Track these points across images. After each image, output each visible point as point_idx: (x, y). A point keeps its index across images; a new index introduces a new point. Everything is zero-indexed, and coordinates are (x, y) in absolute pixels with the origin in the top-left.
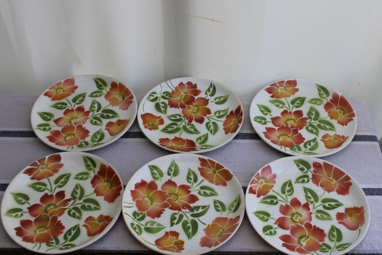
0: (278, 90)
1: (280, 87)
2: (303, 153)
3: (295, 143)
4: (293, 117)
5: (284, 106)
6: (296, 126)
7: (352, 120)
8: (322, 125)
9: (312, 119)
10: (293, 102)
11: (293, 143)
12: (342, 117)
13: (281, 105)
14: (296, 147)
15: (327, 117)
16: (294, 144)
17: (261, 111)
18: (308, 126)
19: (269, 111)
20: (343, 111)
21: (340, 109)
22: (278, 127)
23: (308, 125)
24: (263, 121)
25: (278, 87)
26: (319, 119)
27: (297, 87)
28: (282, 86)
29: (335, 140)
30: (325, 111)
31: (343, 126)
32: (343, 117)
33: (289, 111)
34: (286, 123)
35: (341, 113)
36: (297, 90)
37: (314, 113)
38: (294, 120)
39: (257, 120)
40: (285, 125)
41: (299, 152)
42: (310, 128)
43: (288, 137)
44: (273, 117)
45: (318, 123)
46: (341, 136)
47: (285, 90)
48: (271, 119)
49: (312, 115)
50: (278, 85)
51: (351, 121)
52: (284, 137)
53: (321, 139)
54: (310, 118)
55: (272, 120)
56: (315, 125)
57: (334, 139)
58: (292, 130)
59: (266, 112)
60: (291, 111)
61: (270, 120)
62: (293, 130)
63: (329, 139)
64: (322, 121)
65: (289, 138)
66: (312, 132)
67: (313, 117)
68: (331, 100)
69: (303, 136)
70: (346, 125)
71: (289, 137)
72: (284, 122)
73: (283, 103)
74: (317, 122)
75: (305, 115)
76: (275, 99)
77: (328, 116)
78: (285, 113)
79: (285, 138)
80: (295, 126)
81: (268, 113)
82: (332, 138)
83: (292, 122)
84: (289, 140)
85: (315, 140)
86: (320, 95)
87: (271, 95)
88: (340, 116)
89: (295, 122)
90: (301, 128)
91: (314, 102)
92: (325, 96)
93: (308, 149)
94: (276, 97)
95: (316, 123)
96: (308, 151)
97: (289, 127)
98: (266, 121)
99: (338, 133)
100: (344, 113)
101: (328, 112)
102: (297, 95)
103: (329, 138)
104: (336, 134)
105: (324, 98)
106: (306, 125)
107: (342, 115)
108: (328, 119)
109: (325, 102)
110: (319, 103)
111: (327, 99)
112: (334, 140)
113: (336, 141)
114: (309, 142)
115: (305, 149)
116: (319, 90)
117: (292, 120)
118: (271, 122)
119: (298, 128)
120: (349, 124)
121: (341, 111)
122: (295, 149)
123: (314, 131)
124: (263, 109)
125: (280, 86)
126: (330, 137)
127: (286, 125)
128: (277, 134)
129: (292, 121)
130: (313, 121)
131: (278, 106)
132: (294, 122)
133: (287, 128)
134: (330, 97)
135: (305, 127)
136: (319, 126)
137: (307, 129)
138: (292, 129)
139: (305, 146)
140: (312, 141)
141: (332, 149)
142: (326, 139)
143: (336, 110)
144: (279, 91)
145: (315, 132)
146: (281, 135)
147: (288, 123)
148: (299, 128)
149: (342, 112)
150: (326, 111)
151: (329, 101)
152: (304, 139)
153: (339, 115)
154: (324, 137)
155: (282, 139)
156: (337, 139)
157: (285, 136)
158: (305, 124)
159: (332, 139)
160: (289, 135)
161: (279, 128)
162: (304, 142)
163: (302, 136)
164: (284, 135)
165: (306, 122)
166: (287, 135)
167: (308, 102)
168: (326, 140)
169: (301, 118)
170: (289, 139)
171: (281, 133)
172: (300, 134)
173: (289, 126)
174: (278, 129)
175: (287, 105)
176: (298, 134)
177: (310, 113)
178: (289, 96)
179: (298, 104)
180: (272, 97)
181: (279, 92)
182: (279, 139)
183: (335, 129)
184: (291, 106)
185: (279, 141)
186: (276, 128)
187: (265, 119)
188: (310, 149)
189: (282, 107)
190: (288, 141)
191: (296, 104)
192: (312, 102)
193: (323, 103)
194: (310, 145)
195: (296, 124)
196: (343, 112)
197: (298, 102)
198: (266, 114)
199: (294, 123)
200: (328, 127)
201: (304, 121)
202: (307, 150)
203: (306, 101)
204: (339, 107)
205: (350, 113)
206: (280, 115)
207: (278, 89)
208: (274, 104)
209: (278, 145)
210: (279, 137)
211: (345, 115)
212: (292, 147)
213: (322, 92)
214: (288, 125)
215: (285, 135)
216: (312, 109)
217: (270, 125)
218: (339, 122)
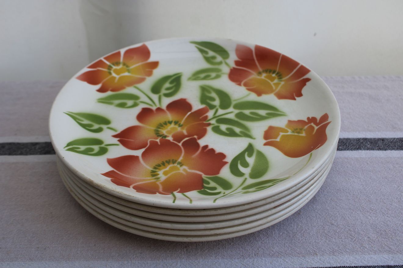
0: (110, 73)
1: (114, 67)
2: (240, 190)
3: (206, 174)
4: (170, 116)
5: (138, 101)
6: (187, 132)
7: (308, 80)
8: (247, 112)
9: (218, 107)
10: (156, 89)
11: (201, 175)
12: (280, 86)
13: (130, 103)
14: (212, 184)
15: (247, 95)
16: (204, 176)
17: (84, 126)
18: (216, 124)
19: (105, 121)
20: (274, 72)
21: (266, 71)
22: (143, 150)
23: (213, 122)
24: (96, 148)
25: (110, 68)
26: (234, 103)
27: (152, 59)
28: (118, 64)
29: (299, 133)
30: (238, 87)
31: (295, 99)
32: (283, 83)
33: (154, 108)
34: (158, 134)
35: (272, 79)
36: (155, 65)
37: (214, 95)
38: (176, 123)
39: (79, 148)
40: (158, 140)
41: (227, 192)
42: (223, 127)
43: (179, 166)
44: (119, 131)
45: (237, 111)
46: (306, 120)
47: (129, 71)
48: (115, 136)
49: (213, 99)
50: (108, 63)
51: (308, 83)
52: (167, 169)
53: (265, 141)
54: (212, 107)
55: (118, 139)
56: (232, 116)
57: (293, 132)
58: (180, 144)
59: (96, 126)
60: (158, 106)
61: (115, 141)
62: (183, 145)
63: (283, 136)
64: (241, 105)
65: (181, 166)
66: (231, 134)
67: (217, 103)
68: (237, 63)
69: (218, 150)
70: (300, 95)
71: (181, 164)
72: (153, 134)
73: (134, 97)
74: (231, 109)
75: (197, 106)
76: (109, 93)
77: (247, 92)
78: (145, 114)
79: (172, 169)
80: (185, 132)
81: (104, 127)
82: (287, 132)
83: (173, 128)
84: (185, 170)
85: (250, 149)
86: (208, 60)
87: (98, 86)
88: (274, 84)
89: (180, 126)
90: (202, 134)
91: (202, 75)
92: (219, 59)
93: (247, 176)
94: (111, 89)
95: (231, 113)
96: (250, 181)
97: (169, 141)
98: (103, 146)
99: (295, 118)
100: (280, 76)
101: (245, 85)
102: (158, 73)
103: (282, 134)
104: (290, 122)
105: (220, 63)
106: (209, 124)
107: (276, 81)
108: (253, 97)
109: (226, 70)
110: (213, 75)
111: (227, 64)
112: (296, 134)
113: (303, 134)
114: (240, 158)
115: (240, 180)
116: (202, 51)
117: (170, 123)
118: (118, 143)
119: (196, 137)
120: (304, 91)
121: (271, 74)
122: (215, 189)
123: (237, 130)
124: (86, 122)
125: (114, 64)
126: (282, 132)
127: (160, 138)
128: (146, 166)
129: (172, 125)
130: (221, 112)
131: (122, 105)
132: (177, 126)
133: (166, 144)
134: (233, 57)
135: (209, 129)
136: (240, 116)
137: (217, 130)
138: (179, 142)
139: (235, 171)
140: (246, 153)
141: (308, 155)
142: (276, 138)
143: (259, 77)
144: (114, 75)
145: (241, 132)
146: (159, 166)
147: (164, 132)
148: (196, 135)
149: (274, 75)
150: (240, 85)
151: (233, 65)
152: (222, 156)
153: (272, 83)
154: (269, 134)
155: (165, 173)
156: (301, 129)
157: (171, 165)
158: (205, 122)
159: (290, 133)
160: (180, 159)
161: (146, 150)
162: (226, 163)
163: (212, 150)
164: (166, 164)
165: (207, 117)
166: (174, 162)
167: (189, 79)
168: (278, 139)
169: (189, 113)
170: (184, 167)
171: (155, 160)
172: (206, 146)
173: (170, 138)
174: (144, 154)
175: (144, 98)
176: (200, 150)
177: (204, 99)
178: (142, 80)
179: (168, 89)
180: (101, 90)
181: (114, 78)
182: (158, 178)
183: (281, 112)
184: (155, 97)
185: (158, 183)
186: (138, 153)
187: (98, 142)
188: (253, 175)
189: (135, 105)
190: (184, 173)
191: (163, 91)
192: (198, 77)
193: (224, 74)
194: (246, 165)
195: (185, 128)
196: (276, 74)
197: (167, 85)
198: (99, 130)
199: (179, 129)
200: (263, 112)
201: (201, 118)
202: (246, 179)
203: (184, 80)
204: (261, 69)
205: (293, 70)
206: (136, 123)
207: (112, 72)
208: (111, 104)
209: (160, 193)
210: (154, 174)
211: (284, 79)
212: (203, 187)
213: (211, 53)
214: (166, 136)
215: (168, 162)
216: (204, 89)
217: (119, 151)
218: (280, 96)
